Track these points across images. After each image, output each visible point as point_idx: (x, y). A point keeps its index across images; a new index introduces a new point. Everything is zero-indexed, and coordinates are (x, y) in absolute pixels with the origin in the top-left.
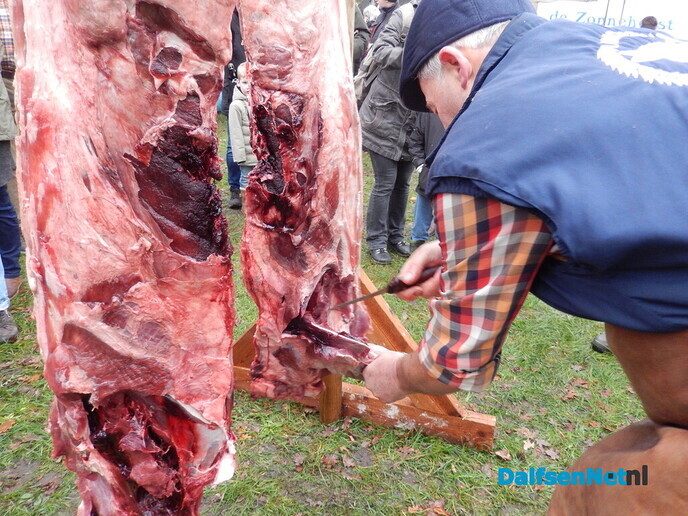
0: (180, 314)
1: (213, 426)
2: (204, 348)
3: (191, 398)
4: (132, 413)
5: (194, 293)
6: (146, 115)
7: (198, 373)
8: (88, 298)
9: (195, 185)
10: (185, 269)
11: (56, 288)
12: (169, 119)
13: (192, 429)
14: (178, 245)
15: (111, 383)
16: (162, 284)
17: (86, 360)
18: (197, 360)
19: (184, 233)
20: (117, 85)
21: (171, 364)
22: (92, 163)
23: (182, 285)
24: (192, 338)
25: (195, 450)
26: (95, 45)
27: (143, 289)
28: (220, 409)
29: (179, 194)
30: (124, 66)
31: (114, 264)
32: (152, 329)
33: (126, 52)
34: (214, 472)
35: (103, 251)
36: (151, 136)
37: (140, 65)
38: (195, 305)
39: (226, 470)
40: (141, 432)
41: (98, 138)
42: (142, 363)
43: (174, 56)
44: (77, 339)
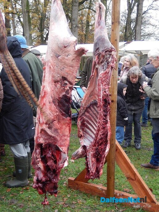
0: (61, 128)
1: (65, 153)
2: (64, 136)
3: (61, 146)
4: (49, 150)
5: (64, 124)
6: (61, 92)
7: (63, 141)
8: (46, 124)
9: (67, 104)
10: (63, 119)
11: (41, 121)
12: (64, 93)
13: (60, 153)
14: (63, 114)
15: (47, 141)
16: (59, 122)
17: (43, 137)
18: (63, 138)
19: (64, 113)
20: (57, 88)
21: (58, 138)
22: (51, 100)
23: (62, 122)
24: (63, 133)
25: (60, 159)
26: (55, 82)
27: (56, 122)
28: (66, 149)
29: (64, 106)
30: (59, 85)
31: (52, 117)
32: (56, 130)
33: (59, 83)
34: (63, 165)
35: (50, 115)
36: (61, 96)
37: (61, 85)
38: (64, 127)
39: (66, 164)
40: (51, 153)
41: (53, 96)
42: (53, 137)
43: (66, 84)
44: (43, 132)
